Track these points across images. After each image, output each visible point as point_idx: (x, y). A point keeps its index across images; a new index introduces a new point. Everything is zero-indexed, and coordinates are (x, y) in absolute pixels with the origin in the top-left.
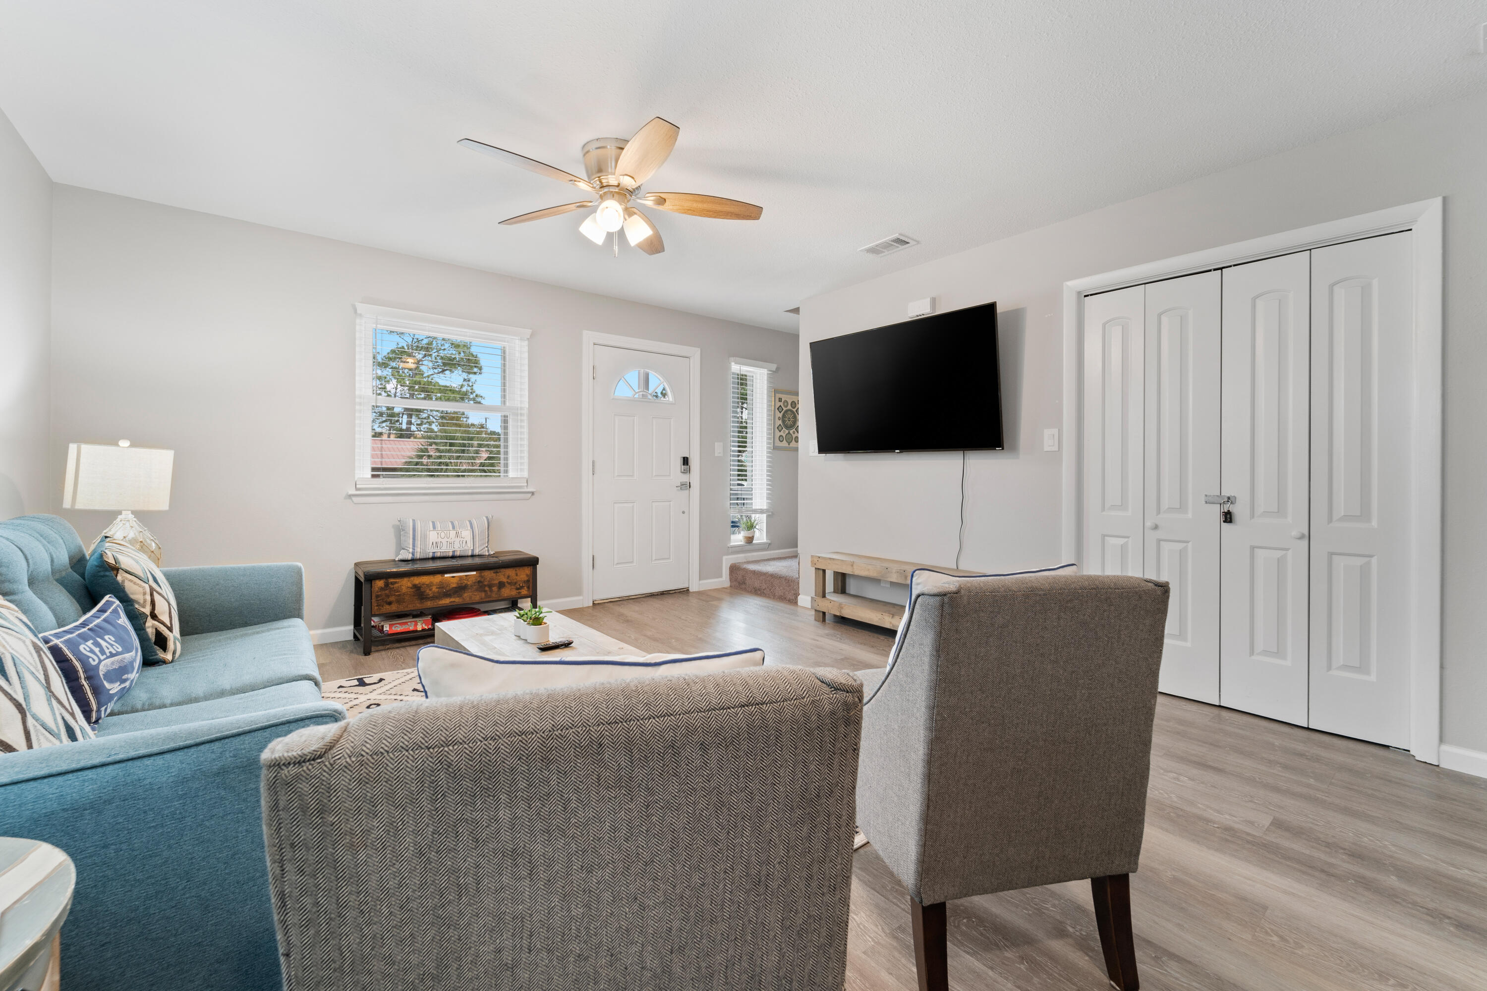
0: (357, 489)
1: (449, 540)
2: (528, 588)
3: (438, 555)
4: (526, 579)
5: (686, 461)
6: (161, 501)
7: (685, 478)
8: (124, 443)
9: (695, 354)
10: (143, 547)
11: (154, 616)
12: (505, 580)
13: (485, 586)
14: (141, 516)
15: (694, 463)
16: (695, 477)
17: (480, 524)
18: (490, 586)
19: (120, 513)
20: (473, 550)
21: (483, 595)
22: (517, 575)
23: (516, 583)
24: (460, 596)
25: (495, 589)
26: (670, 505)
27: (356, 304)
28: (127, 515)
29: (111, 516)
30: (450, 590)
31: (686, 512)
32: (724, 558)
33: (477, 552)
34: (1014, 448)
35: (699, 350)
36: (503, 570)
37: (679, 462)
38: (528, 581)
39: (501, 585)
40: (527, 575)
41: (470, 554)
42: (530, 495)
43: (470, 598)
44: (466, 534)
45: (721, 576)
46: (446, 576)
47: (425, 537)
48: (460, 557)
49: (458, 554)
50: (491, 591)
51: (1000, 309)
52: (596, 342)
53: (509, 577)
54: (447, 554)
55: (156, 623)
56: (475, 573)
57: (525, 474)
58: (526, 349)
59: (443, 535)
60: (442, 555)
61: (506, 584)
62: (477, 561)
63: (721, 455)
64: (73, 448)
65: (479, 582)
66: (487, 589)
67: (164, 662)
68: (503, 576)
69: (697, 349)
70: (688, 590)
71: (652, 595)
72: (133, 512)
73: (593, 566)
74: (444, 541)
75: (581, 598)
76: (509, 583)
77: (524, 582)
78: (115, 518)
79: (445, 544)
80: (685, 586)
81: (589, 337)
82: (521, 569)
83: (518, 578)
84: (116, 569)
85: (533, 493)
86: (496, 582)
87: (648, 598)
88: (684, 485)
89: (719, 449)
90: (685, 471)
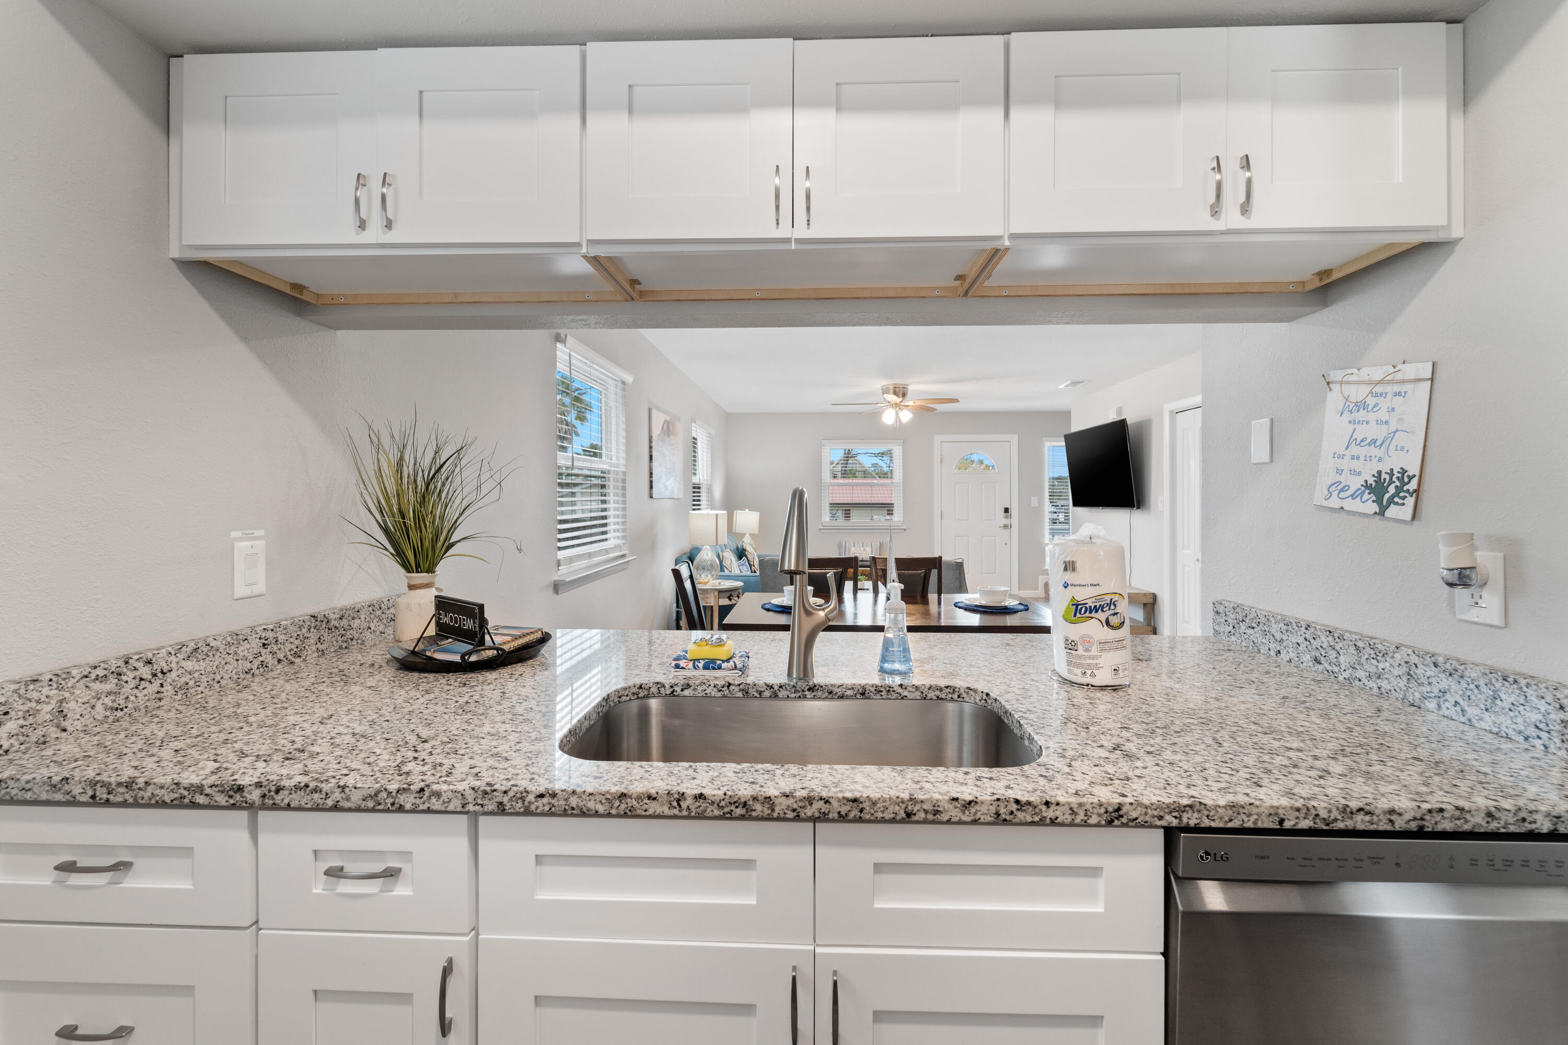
0: (823, 526)
1: (860, 552)
5: (1006, 510)
6: (755, 532)
7: (1007, 522)
8: (747, 510)
9: (1014, 439)
10: (752, 546)
14: (752, 536)
15: (1014, 511)
16: (1015, 521)
17: (876, 545)
19: (745, 534)
26: (995, 540)
28: (748, 535)
29: (743, 535)
31: (1009, 543)
32: (1040, 577)
34: (1149, 508)
35: (1017, 436)
37: (1003, 511)
44: (869, 550)
45: (1038, 589)
47: (849, 550)
51: (1129, 421)
52: (942, 440)
57: (902, 519)
58: (901, 451)
59: (857, 549)
63: (1037, 505)
64: (735, 512)
72: (750, 535)
74: (858, 553)
81: (938, 438)
84: (745, 550)
85: (905, 530)
88: (1005, 526)
89: (1034, 501)
90: (1006, 517)
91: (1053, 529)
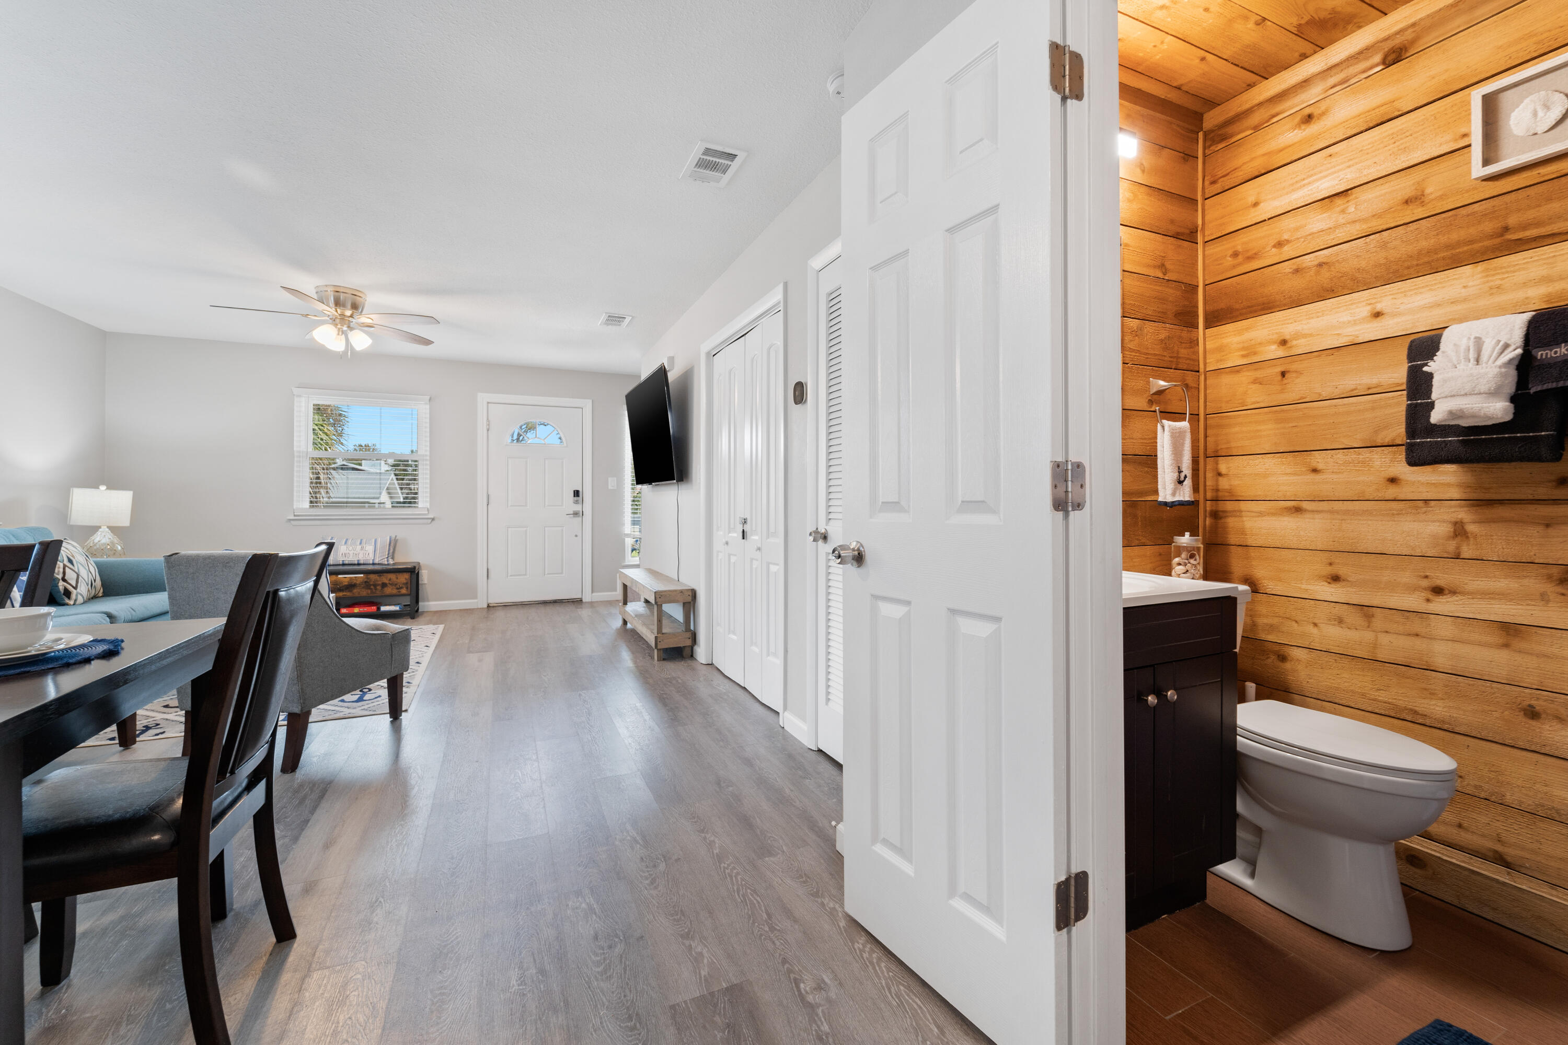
0: (295, 516)
1: (355, 552)
2: (407, 588)
3: (347, 562)
4: (405, 581)
5: (577, 493)
6: (125, 521)
7: (578, 508)
8: (103, 488)
9: (587, 405)
11: (64, 580)
12: (387, 582)
13: (371, 585)
14: (112, 529)
15: (587, 495)
16: (587, 506)
17: (383, 542)
18: (375, 585)
19: (100, 527)
20: (373, 560)
21: (369, 591)
22: (397, 578)
23: (396, 584)
24: (350, 591)
25: (379, 588)
26: (562, 530)
27: (293, 388)
28: (104, 529)
29: (95, 529)
30: (343, 586)
31: (579, 535)
33: (377, 561)
35: (591, 401)
36: (385, 574)
37: (572, 494)
38: (407, 583)
39: (384, 585)
40: (406, 579)
41: (371, 562)
42: (430, 520)
43: (359, 593)
44: (370, 548)
45: (615, 592)
46: (339, 576)
47: (338, 549)
48: (364, 564)
49: (362, 562)
50: (376, 589)
52: (489, 401)
53: (390, 580)
54: (354, 563)
55: (65, 584)
56: (362, 575)
57: (428, 505)
58: (427, 411)
59: (351, 548)
60: (350, 562)
61: (389, 585)
62: (377, 567)
63: (614, 488)
64: (75, 491)
65: (366, 582)
66: (372, 587)
67: (67, 604)
68: (385, 579)
69: (589, 400)
70: (581, 600)
71: (545, 603)
72: (109, 527)
73: (488, 576)
74: (351, 553)
75: (476, 601)
76: (391, 584)
77: (404, 584)
78: (97, 531)
79: (351, 555)
80: (579, 596)
81: (483, 398)
82: (401, 574)
83: (398, 581)
85: (433, 519)
86: (380, 583)
87: (540, 605)
88: (576, 514)
89: (612, 483)
90: (576, 502)
91: (634, 518)
